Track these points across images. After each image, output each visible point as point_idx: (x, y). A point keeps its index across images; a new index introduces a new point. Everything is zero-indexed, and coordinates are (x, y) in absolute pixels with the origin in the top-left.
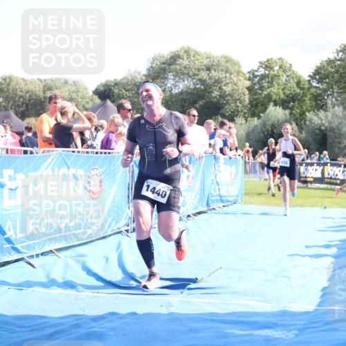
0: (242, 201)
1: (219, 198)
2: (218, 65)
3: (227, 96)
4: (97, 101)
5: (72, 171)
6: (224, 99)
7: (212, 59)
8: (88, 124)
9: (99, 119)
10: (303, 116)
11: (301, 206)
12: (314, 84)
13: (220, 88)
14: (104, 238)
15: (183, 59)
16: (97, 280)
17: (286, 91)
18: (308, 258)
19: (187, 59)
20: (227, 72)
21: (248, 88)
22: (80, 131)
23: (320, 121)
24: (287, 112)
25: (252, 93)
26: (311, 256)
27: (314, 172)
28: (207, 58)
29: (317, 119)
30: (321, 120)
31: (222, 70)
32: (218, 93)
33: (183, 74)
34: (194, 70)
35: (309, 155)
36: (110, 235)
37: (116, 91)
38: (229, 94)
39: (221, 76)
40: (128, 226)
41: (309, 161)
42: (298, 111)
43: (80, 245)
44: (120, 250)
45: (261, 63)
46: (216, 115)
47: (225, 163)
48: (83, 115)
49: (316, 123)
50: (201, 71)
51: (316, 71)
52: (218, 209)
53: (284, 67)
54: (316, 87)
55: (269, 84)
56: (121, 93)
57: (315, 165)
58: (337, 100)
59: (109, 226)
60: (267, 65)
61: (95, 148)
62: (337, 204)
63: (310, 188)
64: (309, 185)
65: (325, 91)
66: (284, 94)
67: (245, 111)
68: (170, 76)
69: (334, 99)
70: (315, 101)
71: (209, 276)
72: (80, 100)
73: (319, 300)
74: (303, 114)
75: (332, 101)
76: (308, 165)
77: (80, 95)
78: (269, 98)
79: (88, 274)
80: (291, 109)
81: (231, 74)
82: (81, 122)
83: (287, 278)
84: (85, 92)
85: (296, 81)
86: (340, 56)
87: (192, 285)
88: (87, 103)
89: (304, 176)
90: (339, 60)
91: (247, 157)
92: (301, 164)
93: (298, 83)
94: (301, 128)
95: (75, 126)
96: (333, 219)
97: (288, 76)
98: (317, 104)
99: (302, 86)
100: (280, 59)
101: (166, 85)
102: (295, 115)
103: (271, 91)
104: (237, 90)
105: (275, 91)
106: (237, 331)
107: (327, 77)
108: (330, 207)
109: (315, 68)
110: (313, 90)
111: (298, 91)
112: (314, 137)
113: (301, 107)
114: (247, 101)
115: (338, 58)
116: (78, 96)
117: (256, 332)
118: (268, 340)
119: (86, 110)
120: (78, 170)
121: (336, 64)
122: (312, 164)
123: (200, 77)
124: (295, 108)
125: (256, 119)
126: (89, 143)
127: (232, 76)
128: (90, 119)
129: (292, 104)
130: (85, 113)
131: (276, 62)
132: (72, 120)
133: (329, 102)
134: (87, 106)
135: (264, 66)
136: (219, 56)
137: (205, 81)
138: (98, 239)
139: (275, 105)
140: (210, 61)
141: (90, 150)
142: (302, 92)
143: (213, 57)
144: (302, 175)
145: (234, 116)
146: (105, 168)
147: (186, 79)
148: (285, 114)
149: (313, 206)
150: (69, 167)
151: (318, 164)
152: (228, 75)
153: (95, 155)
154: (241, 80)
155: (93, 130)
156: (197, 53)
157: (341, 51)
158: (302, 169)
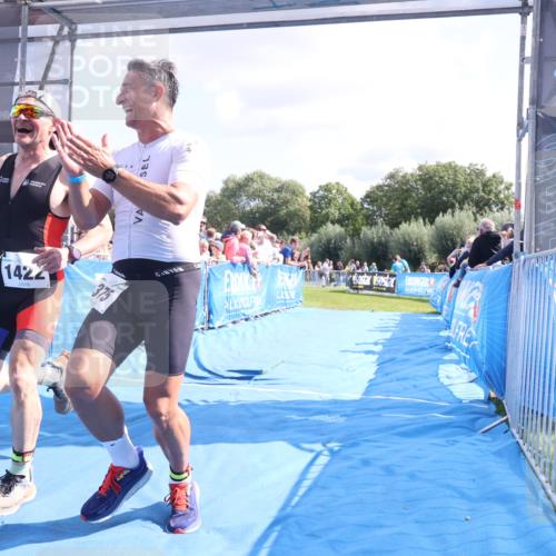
10: (358, 231)
11: (353, 309)
12: (366, 206)
17: (342, 211)
21: (311, 208)
23: (371, 236)
24: (343, 230)
25: (313, 211)
26: (360, 352)
27: (364, 281)
32: (285, 212)
38: (294, 213)
41: (360, 271)
45: (320, 187)
49: (369, 237)
51: (367, 195)
52: (282, 311)
53: (340, 191)
54: (367, 209)
55: (327, 205)
58: (384, 220)
60: (327, 188)
63: (361, 294)
64: (360, 292)
65: (374, 212)
66: (339, 213)
70: (366, 220)
71: (273, 368)
75: (380, 221)
76: (359, 274)
78: (326, 219)
80: (347, 226)
81: (297, 196)
85: (350, 202)
86: (387, 182)
87: (257, 377)
89: (356, 283)
90: (386, 186)
93: (352, 204)
97: (344, 199)
98: (368, 222)
99: (355, 207)
100: (337, 183)
101: (239, 203)
102: (349, 232)
103: (329, 211)
104: (301, 209)
105: (332, 211)
106: (295, 417)
107: (376, 200)
108: (377, 310)
109: (365, 193)
110: (365, 211)
111: (352, 211)
112: (365, 250)
113: (354, 225)
115: (386, 184)
117: (311, 418)
118: (321, 424)
121: (384, 189)
122: (362, 274)
124: (349, 226)
125: (314, 234)
127: (298, 198)
129: (347, 222)
131: (333, 186)
133: (378, 221)
135: (323, 189)
137: (275, 201)
139: (333, 223)
142: (355, 212)
147: (257, 199)
149: (363, 309)
151: (368, 274)
152: (294, 196)
156: (270, 179)
157: (388, 178)
158: (354, 278)
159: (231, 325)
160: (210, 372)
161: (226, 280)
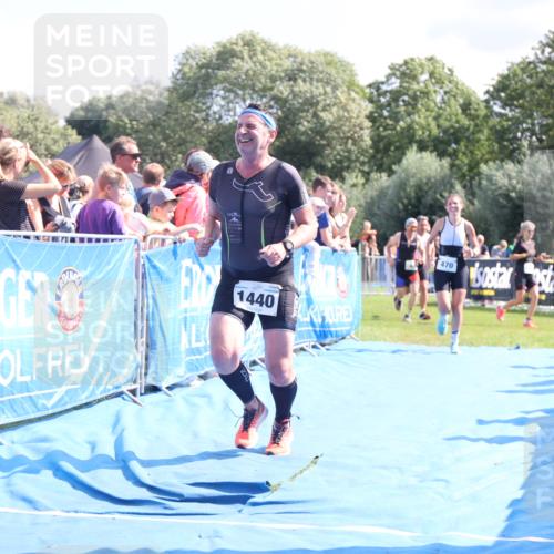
0: (357, 334)
1: (311, 328)
2: (312, 71)
3: (327, 130)
4: (74, 137)
5: (25, 274)
6: (323, 137)
7: (299, 60)
8: (55, 183)
9: (79, 173)
10: (475, 171)
11: (472, 344)
12: (497, 109)
13: (315, 115)
14: (88, 405)
15: (242, 58)
16: (74, 487)
17: (442, 121)
18: (482, 443)
19: (251, 58)
20: (328, 83)
21: (371, 117)
22: (41, 196)
23: (506, 181)
24: (446, 162)
25: (377, 124)
26: (490, 441)
27: (495, 279)
28: (290, 56)
29: (501, 176)
30: (510, 178)
31: (318, 81)
32: (310, 126)
33: (243, 88)
34: (263, 80)
35: (488, 246)
36: (99, 401)
37: (113, 119)
38: (331, 128)
39: (316, 92)
40: (135, 382)
41: (487, 257)
42: (466, 161)
43: (40, 419)
44: (119, 428)
46: (308, 167)
47: (325, 260)
48: (45, 165)
49: (500, 184)
50: (278, 83)
51: (499, 82)
52: (311, 350)
53: (437, 76)
54: (500, 115)
55: (410, 108)
56: (120, 123)
57: (499, 264)
58: (540, 140)
59: (98, 384)
60: (406, 72)
61: (69, 230)
62: (540, 341)
63: (490, 310)
64: (487, 304)
65: (517, 122)
66: (438, 126)
67: (362, 158)
68: (218, 91)
69: (534, 138)
70: (499, 143)
72: (40, 136)
73: (503, 525)
74: (473, 166)
75: (530, 142)
76: (484, 264)
77: (41, 125)
78: (408, 138)
79: (55, 475)
80: (454, 155)
81: (335, 88)
82: (42, 179)
83: (444, 484)
84: (51, 121)
85: (461, 101)
86: (546, 54)
87: (259, 498)
88: (55, 141)
89: (477, 285)
90: (544, 63)
91: (367, 250)
92: (472, 264)
93: (466, 107)
94: (471, 194)
95: (30, 187)
96: (533, 368)
97: (446, 93)
98: (502, 148)
99: (473, 112)
100: (431, 59)
101: (209, 108)
102: (459, 169)
103: (413, 121)
104: (349, 119)
105: (423, 121)
107: (521, 96)
108: (526, 346)
109: (497, 78)
110: (495, 120)
111: (465, 121)
112: (497, 211)
113: (472, 152)
114: (368, 142)
115: (543, 58)
116: (35, 127)
119: (53, 156)
120: (36, 274)
121: (539, 70)
122: (492, 264)
123: (275, 91)
124: (460, 155)
125: (384, 175)
126: (59, 219)
127: (338, 93)
128: (60, 175)
129: (454, 146)
130: (50, 162)
131: (421, 65)
132: (24, 175)
133: (525, 143)
134: (55, 148)
135: (398, 73)
136: (313, 51)
137: (286, 101)
138: (76, 408)
139: (422, 148)
140: (294, 62)
141: (59, 234)
142: (472, 123)
143: (301, 53)
144: (474, 285)
145: (342, 169)
146: (89, 269)
147: (247, 96)
148: (442, 167)
149: (495, 345)
150: (17, 268)
151: (504, 264)
152: (329, 89)
153: (69, 244)
154: (354, 100)
155: (66, 195)
156: (268, 47)
157: (548, 45)
158: (473, 272)
159: (198, 383)
160: (152, 489)
161: (185, 281)
